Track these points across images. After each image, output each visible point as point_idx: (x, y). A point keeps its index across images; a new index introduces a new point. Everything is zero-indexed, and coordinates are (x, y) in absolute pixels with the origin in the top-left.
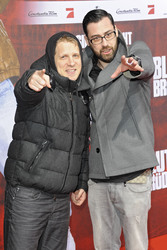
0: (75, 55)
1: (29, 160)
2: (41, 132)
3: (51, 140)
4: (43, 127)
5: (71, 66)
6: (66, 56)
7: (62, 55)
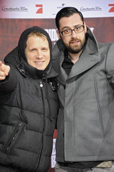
0: (44, 49)
1: (6, 141)
2: (17, 114)
3: (26, 122)
4: (19, 110)
5: (38, 58)
6: (36, 49)
7: (31, 48)
